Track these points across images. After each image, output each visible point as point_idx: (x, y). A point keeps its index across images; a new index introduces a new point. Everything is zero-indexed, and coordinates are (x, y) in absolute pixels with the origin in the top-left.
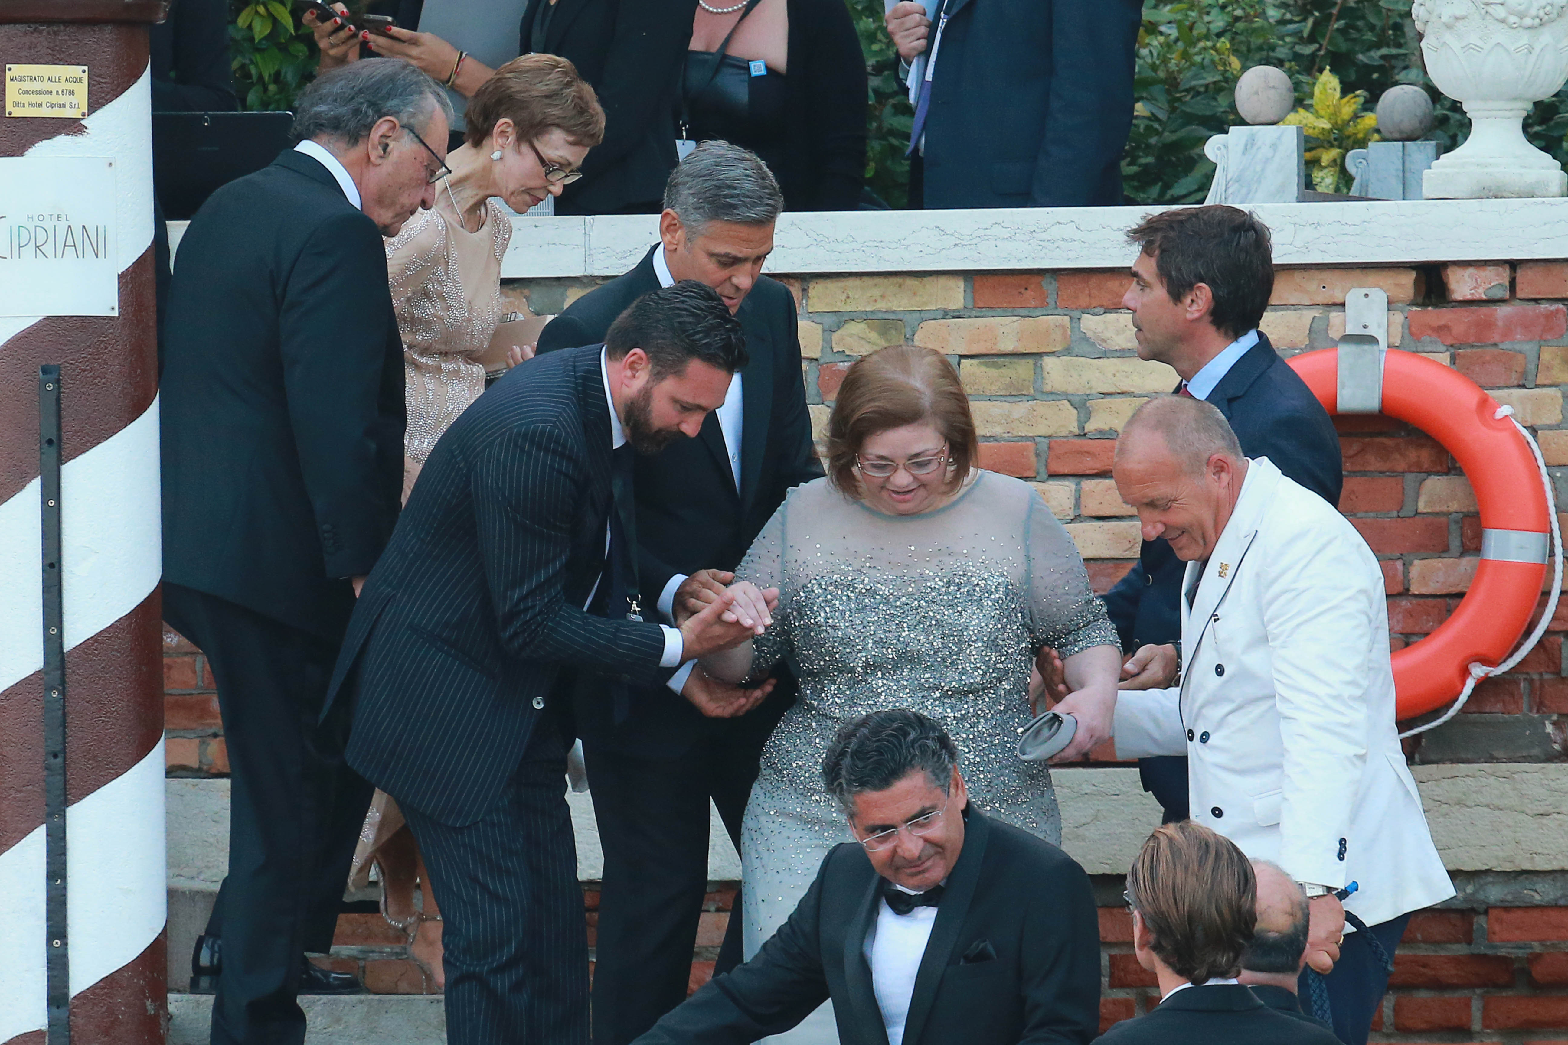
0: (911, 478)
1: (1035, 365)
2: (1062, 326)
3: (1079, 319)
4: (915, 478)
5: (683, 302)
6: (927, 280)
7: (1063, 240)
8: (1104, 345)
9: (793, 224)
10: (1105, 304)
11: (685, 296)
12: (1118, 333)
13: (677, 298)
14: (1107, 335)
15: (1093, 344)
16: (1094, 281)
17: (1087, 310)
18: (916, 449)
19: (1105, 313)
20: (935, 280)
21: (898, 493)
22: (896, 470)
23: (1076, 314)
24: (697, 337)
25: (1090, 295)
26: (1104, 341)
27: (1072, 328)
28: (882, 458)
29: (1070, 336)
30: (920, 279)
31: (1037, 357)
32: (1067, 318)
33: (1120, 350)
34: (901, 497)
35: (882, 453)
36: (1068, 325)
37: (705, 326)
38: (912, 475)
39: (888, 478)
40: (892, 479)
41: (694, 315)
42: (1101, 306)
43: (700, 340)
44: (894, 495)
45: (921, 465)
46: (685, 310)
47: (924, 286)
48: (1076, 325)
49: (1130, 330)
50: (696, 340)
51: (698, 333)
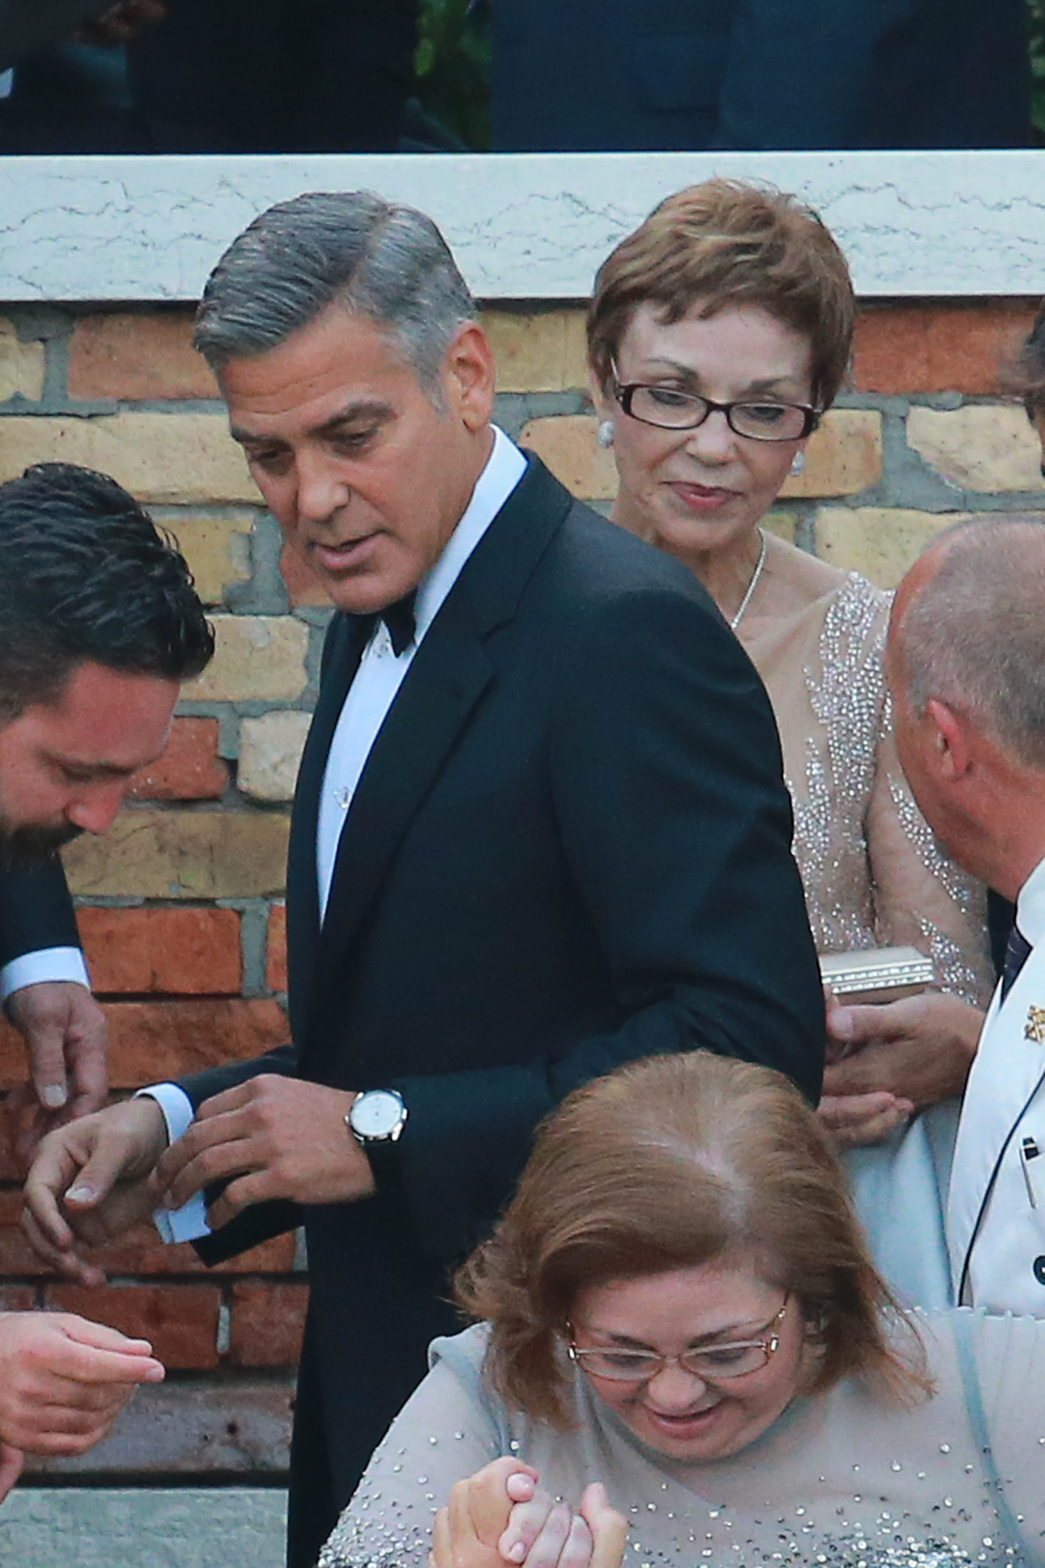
0: (700, 1387)
1: (798, 526)
2: (863, 436)
3: (903, 419)
4: (710, 1387)
5: (42, 528)
6: (540, 321)
7: (868, 229)
8: (963, 480)
9: (224, 183)
10: (965, 382)
11: (46, 511)
12: (996, 453)
13: (27, 519)
14: (972, 456)
15: (937, 480)
16: (940, 328)
17: (922, 399)
18: (708, 1324)
19: (965, 404)
20: (561, 321)
21: (672, 1419)
22: (660, 1368)
23: (896, 406)
24: (87, 610)
25: (929, 361)
26: (964, 472)
27: (886, 440)
28: (625, 1341)
29: (882, 459)
30: (525, 320)
31: (804, 509)
32: (874, 416)
33: (1000, 494)
34: (680, 1427)
35: (623, 1328)
36: (878, 432)
37: (99, 583)
38: (702, 1378)
39: (645, 1383)
40: (652, 1387)
41: (70, 556)
42: (957, 388)
43: (95, 616)
44: (664, 1423)
45: (721, 1359)
46: (51, 547)
47: (536, 335)
48: (895, 433)
49: (1026, 446)
50: (84, 619)
51: (87, 600)
